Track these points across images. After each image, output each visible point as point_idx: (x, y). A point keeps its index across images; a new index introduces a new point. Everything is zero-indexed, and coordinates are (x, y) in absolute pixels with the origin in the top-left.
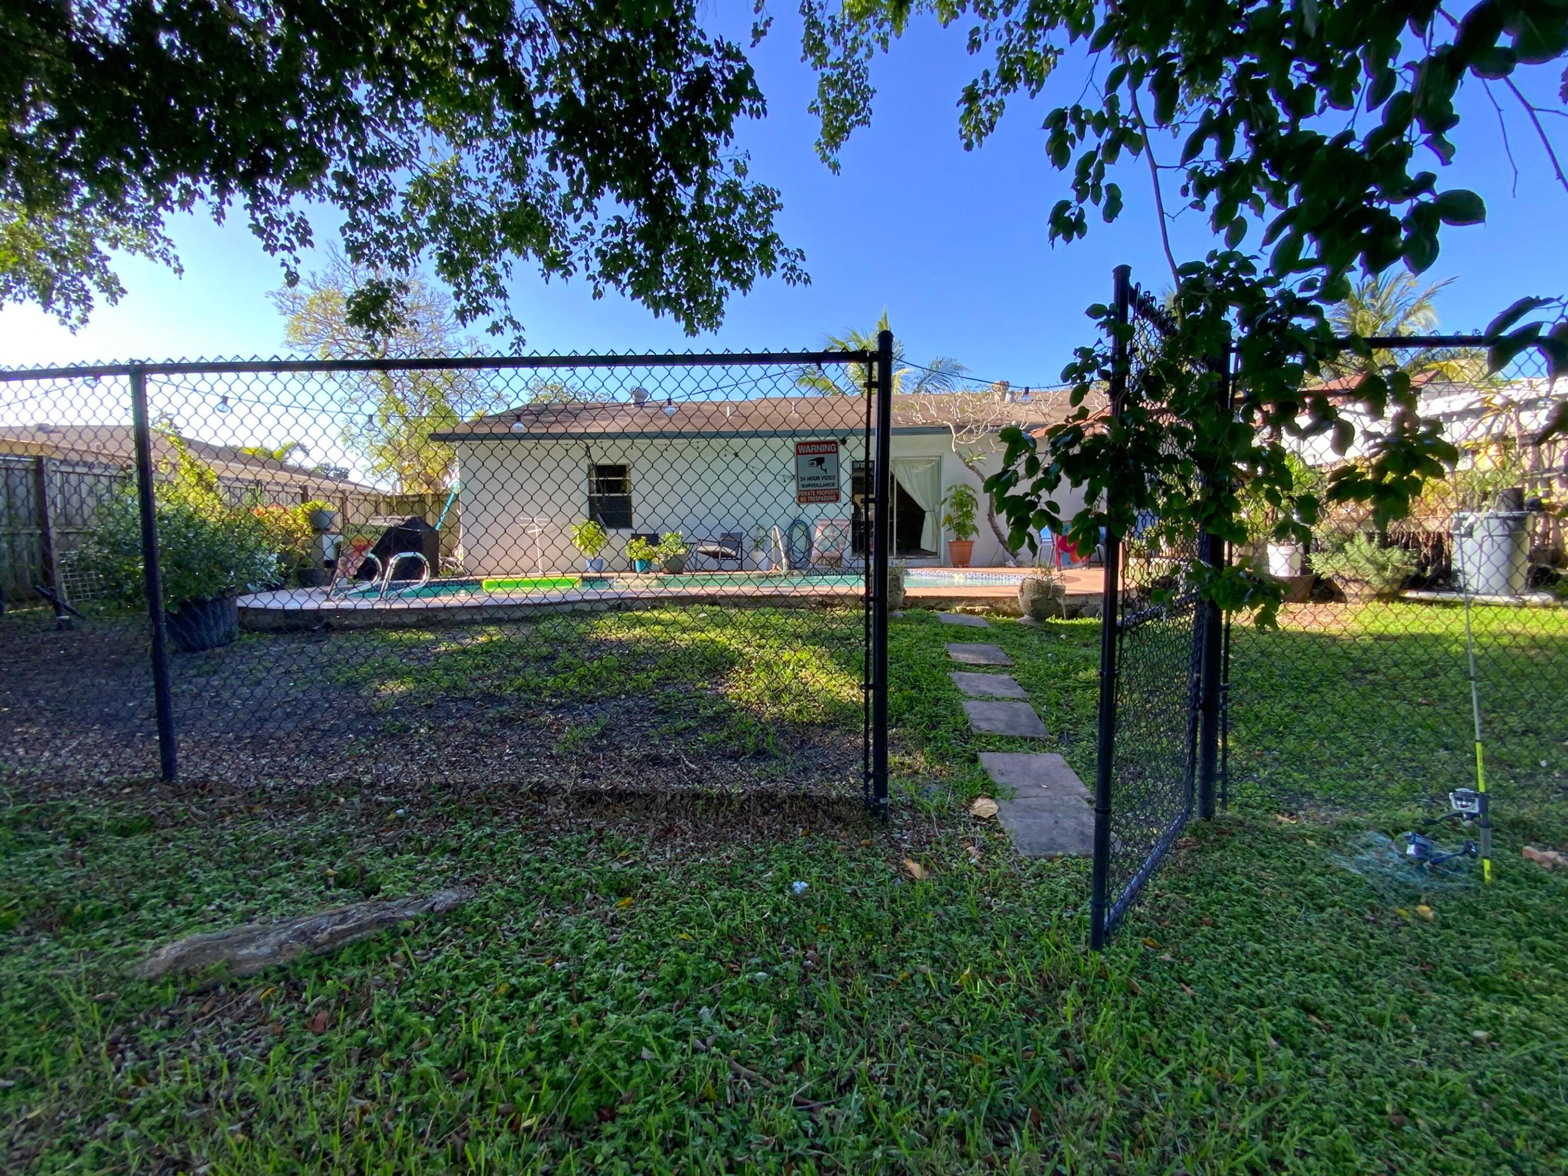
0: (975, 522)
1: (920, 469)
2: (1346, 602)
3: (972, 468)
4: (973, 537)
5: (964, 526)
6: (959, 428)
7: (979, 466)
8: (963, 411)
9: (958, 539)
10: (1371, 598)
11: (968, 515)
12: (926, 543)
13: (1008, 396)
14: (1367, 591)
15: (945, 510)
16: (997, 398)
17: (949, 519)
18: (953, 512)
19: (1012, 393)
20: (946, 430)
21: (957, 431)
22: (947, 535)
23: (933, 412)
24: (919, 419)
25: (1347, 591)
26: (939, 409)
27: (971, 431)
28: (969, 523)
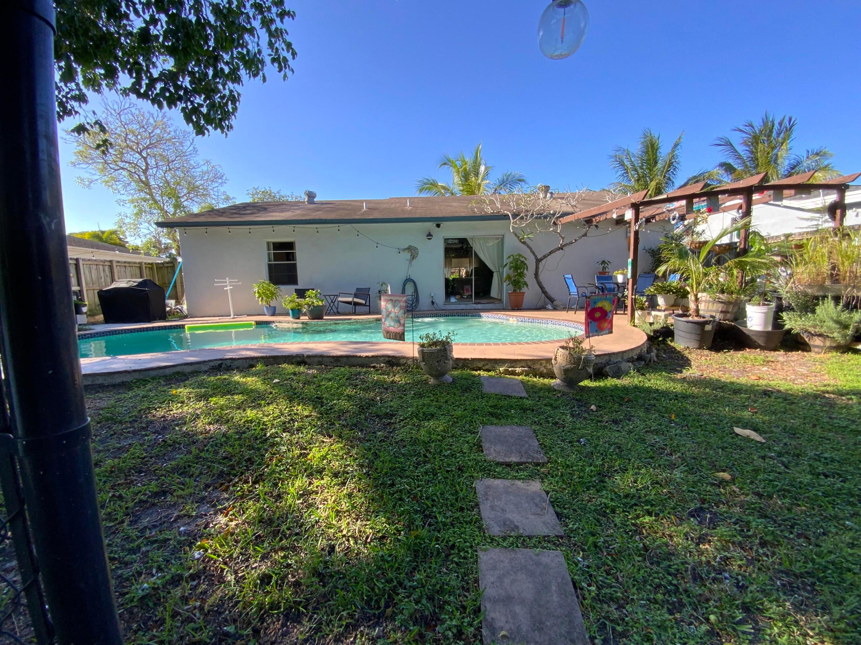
0: (525, 279)
1: (491, 244)
2: (810, 351)
3: (524, 243)
4: (524, 289)
5: (519, 282)
6: (515, 216)
7: (528, 241)
8: (518, 205)
9: (515, 291)
10: (832, 349)
11: (521, 275)
12: (494, 293)
13: (549, 195)
14: (828, 343)
15: (506, 271)
16: (541, 196)
17: (509, 277)
18: (511, 272)
19: (551, 193)
20: (506, 217)
21: (514, 218)
22: (507, 288)
23: (499, 206)
24: (489, 210)
25: (811, 343)
26: (502, 203)
27: (522, 218)
28: (522, 280)
